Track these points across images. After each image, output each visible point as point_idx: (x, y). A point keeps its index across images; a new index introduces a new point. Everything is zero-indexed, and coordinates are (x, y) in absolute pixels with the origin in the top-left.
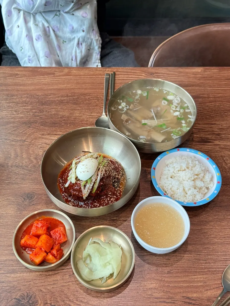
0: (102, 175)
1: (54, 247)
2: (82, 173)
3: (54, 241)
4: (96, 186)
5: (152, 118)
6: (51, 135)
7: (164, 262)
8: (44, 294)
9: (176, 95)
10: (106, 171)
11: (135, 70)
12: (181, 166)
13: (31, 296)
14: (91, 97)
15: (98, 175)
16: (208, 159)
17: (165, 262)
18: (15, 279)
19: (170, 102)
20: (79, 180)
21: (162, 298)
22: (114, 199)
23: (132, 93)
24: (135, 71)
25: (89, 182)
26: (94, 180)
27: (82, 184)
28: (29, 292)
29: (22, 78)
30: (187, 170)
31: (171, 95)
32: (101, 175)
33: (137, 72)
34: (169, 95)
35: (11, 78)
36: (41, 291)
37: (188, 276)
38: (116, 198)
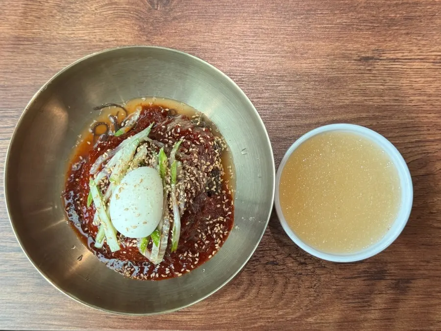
0: (182, 207)
10: (186, 191)
15: (171, 211)
20: (127, 239)
22: (220, 226)
25: (155, 239)
26: (166, 229)
38: (225, 220)
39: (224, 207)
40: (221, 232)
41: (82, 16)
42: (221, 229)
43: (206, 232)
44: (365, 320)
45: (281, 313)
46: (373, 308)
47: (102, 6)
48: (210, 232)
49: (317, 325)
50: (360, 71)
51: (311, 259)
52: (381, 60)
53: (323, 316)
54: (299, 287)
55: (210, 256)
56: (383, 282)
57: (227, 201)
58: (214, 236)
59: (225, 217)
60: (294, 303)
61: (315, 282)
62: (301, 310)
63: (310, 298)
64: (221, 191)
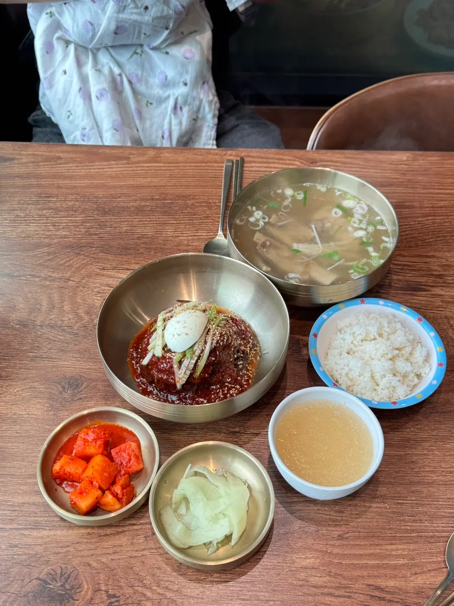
0: (215, 342)
1: (117, 479)
2: (176, 336)
3: (117, 468)
4: (202, 363)
5: (312, 241)
6: (119, 271)
7: (331, 517)
8: (95, 571)
9: (360, 200)
11: (282, 154)
12: (368, 331)
13: (69, 576)
14: (198, 203)
15: (206, 342)
16: (420, 320)
17: (334, 517)
18: (40, 541)
19: (348, 213)
20: (169, 351)
21: (326, 587)
23: (276, 194)
24: (281, 157)
25: (188, 355)
27: (176, 358)
28: (66, 567)
29: (68, 165)
30: (380, 339)
31: (349, 199)
32: (212, 343)
33: (285, 157)
34: (346, 200)
35: (48, 165)
36: (89, 565)
37: (377, 545)
38: (240, 389)
42: (235, 393)
43: (223, 391)
48: (226, 392)
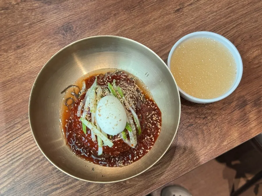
2: (115, 127)
10: (131, 98)
15: (130, 111)
20: (114, 137)
22: (155, 116)
25: (128, 128)
26: (132, 121)
27: (123, 136)
32: (133, 108)
38: (156, 112)
39: (152, 106)
40: (157, 118)
41: (32, 56)
42: (156, 117)
43: (150, 122)
44: (251, 129)
45: (209, 148)
46: (251, 121)
47: (40, 47)
48: (152, 121)
49: (230, 144)
50: (178, 17)
51: (207, 113)
52: (185, 7)
53: (230, 138)
54: (210, 130)
55: (159, 133)
56: (248, 106)
57: (151, 103)
58: (155, 122)
59: (155, 111)
60: (212, 140)
61: (216, 124)
62: (217, 141)
63: (218, 133)
64: (146, 100)
